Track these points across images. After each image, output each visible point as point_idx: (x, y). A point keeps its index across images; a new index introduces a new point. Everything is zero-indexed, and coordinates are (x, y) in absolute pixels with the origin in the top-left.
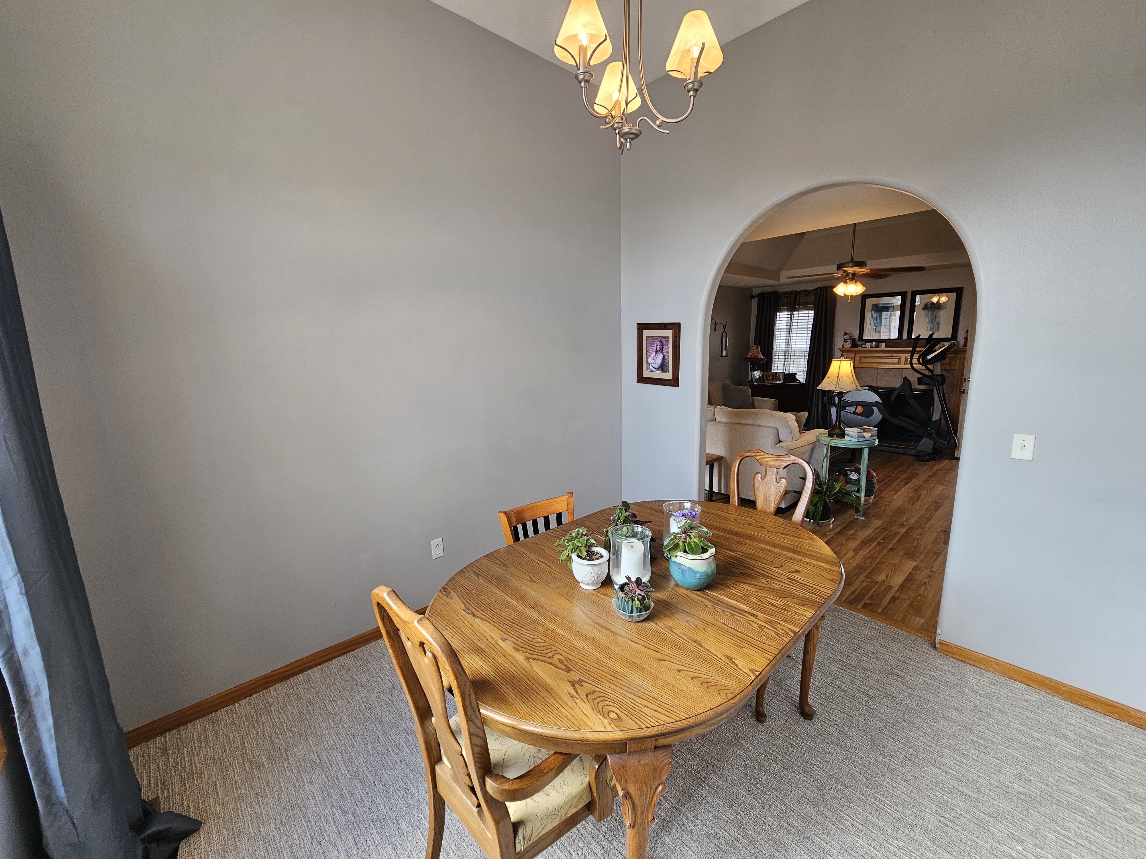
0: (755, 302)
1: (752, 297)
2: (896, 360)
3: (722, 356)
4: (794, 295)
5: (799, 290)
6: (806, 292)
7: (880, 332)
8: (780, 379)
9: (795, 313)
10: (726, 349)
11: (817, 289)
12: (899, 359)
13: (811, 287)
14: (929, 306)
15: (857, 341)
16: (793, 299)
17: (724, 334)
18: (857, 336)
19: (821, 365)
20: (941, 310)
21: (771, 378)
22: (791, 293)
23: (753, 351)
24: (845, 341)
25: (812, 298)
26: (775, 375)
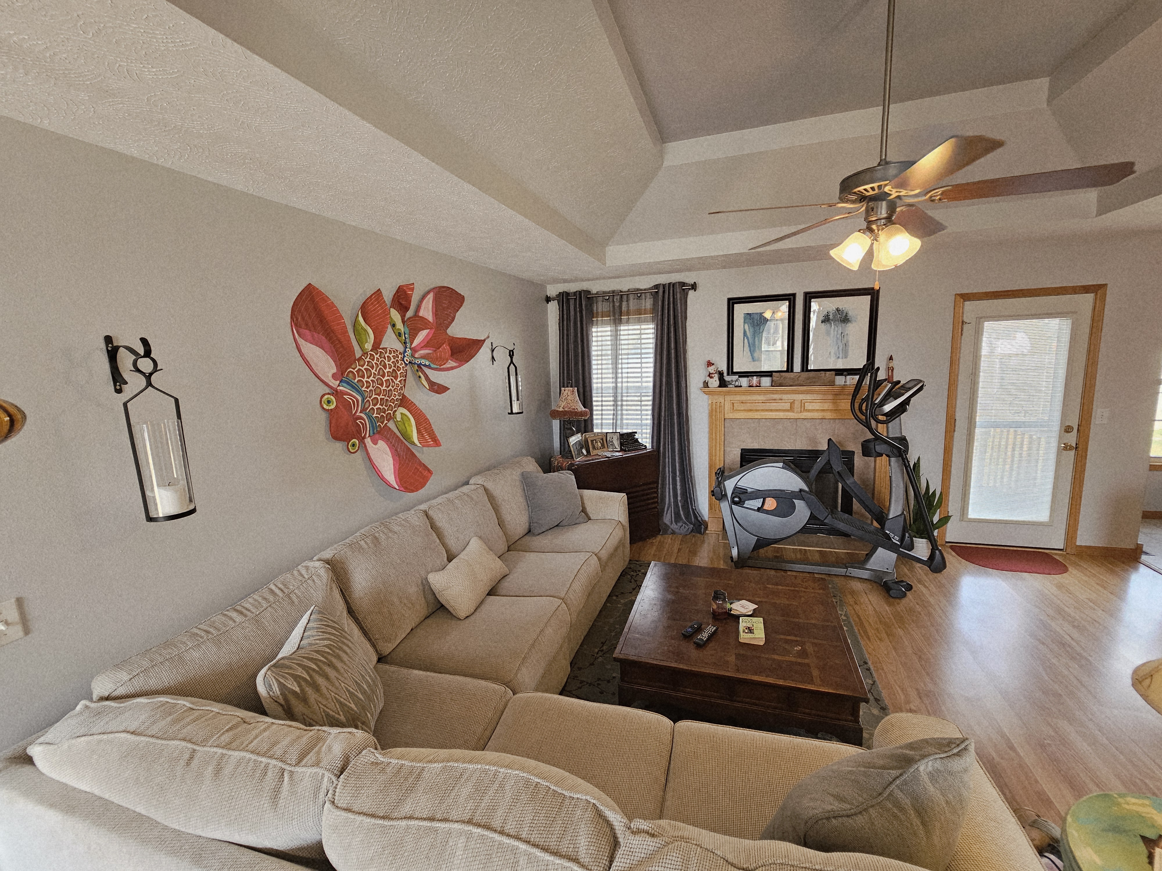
0: (553, 308)
1: (548, 300)
2: (787, 406)
3: (512, 413)
4: (619, 297)
5: (625, 289)
6: (638, 294)
7: (759, 360)
8: (613, 445)
9: (622, 328)
10: (518, 400)
11: (657, 286)
12: (792, 403)
13: (645, 283)
14: (831, 317)
15: (725, 374)
16: (617, 304)
17: (512, 367)
18: (724, 368)
19: (675, 417)
20: (849, 324)
21: (600, 445)
22: (614, 293)
23: (566, 399)
24: (710, 375)
25: (648, 303)
26: (605, 439)
